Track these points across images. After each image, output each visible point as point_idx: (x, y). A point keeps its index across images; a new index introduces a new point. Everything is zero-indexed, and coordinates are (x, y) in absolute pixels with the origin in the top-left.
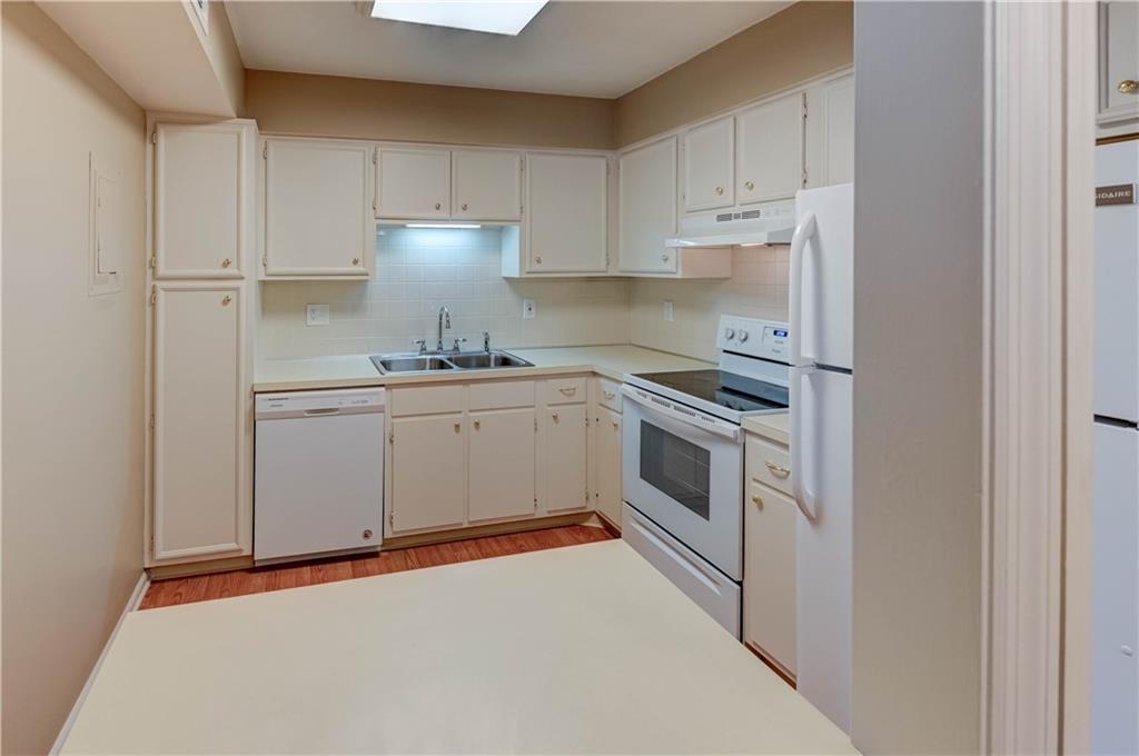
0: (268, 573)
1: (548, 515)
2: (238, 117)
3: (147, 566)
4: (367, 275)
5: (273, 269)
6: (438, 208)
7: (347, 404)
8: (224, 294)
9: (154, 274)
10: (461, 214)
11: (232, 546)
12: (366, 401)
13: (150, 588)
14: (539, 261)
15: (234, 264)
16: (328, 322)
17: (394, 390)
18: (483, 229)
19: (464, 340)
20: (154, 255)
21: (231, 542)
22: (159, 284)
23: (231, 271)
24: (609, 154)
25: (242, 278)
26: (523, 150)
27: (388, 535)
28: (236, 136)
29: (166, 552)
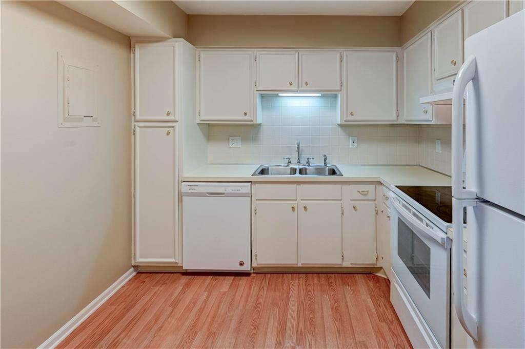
0: (190, 277)
1: (351, 266)
2: (174, 37)
3: (133, 265)
4: (253, 121)
5: (203, 118)
6: (291, 84)
7: (229, 191)
8: (168, 129)
9: (135, 118)
10: (305, 88)
11: (172, 260)
12: (239, 190)
13: (135, 276)
14: (352, 114)
15: (172, 114)
16: (240, 146)
17: (257, 185)
18: (322, 96)
19: (313, 159)
20: (135, 109)
21: (172, 258)
22: (137, 124)
23: (171, 118)
24: (398, 49)
25: (177, 121)
26: (341, 50)
27: (254, 265)
28: (173, 47)
29: (141, 259)
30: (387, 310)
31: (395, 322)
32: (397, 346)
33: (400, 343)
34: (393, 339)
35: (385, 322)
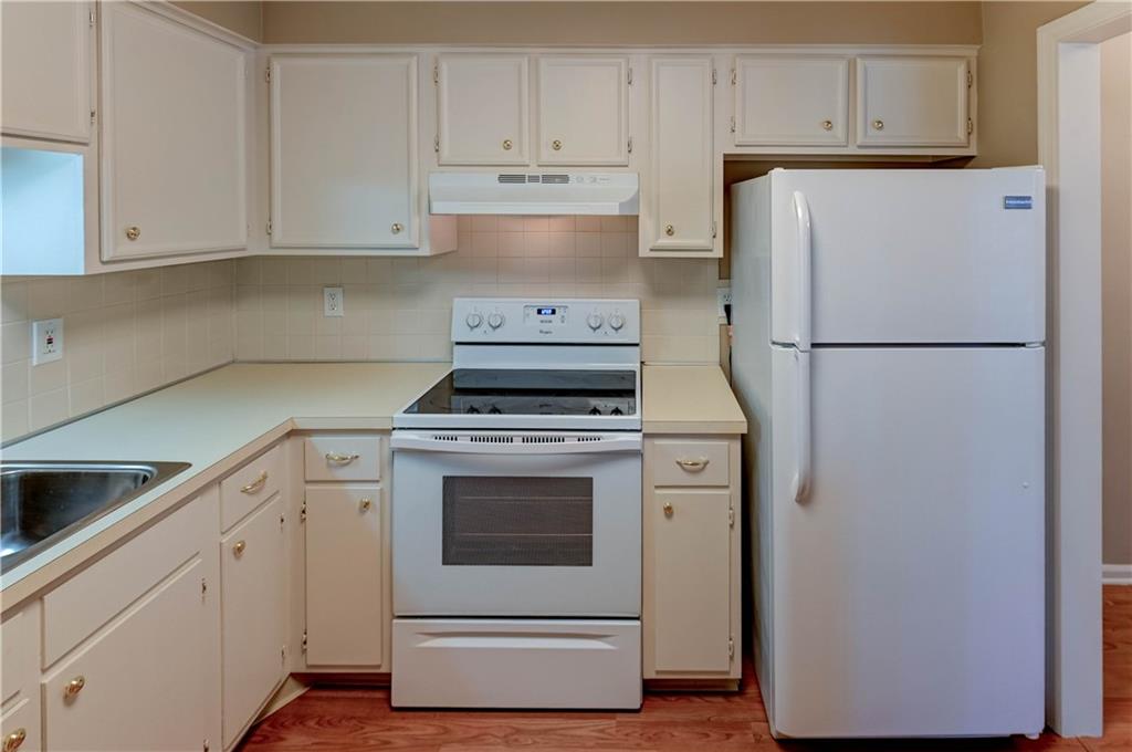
30: (408, 729)
31: (452, 723)
32: (507, 742)
33: (503, 734)
34: (487, 744)
35: (440, 745)
